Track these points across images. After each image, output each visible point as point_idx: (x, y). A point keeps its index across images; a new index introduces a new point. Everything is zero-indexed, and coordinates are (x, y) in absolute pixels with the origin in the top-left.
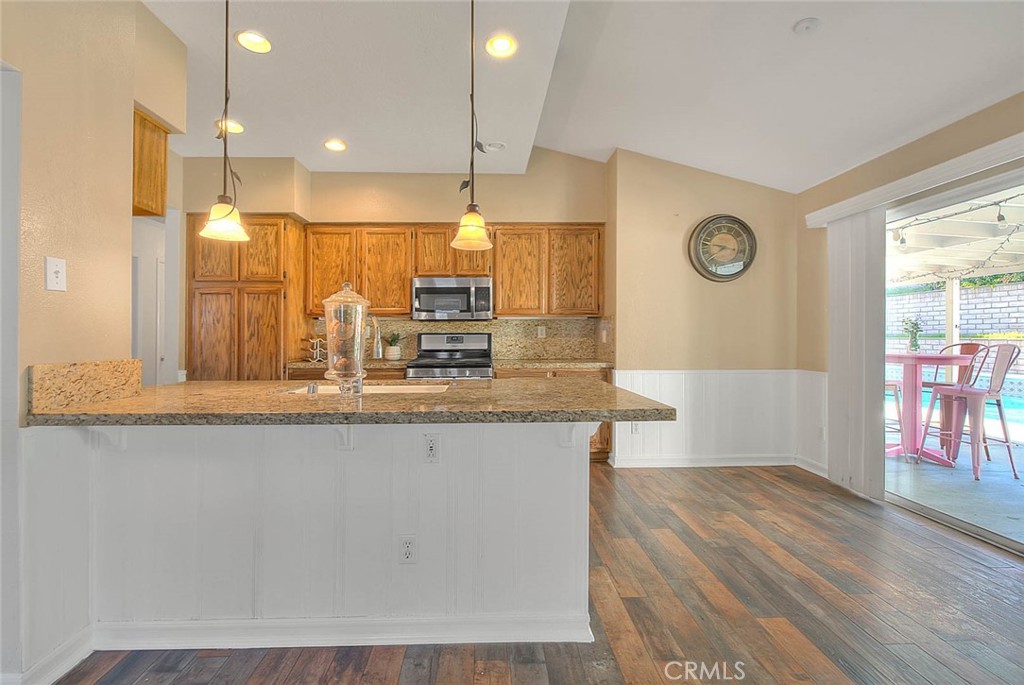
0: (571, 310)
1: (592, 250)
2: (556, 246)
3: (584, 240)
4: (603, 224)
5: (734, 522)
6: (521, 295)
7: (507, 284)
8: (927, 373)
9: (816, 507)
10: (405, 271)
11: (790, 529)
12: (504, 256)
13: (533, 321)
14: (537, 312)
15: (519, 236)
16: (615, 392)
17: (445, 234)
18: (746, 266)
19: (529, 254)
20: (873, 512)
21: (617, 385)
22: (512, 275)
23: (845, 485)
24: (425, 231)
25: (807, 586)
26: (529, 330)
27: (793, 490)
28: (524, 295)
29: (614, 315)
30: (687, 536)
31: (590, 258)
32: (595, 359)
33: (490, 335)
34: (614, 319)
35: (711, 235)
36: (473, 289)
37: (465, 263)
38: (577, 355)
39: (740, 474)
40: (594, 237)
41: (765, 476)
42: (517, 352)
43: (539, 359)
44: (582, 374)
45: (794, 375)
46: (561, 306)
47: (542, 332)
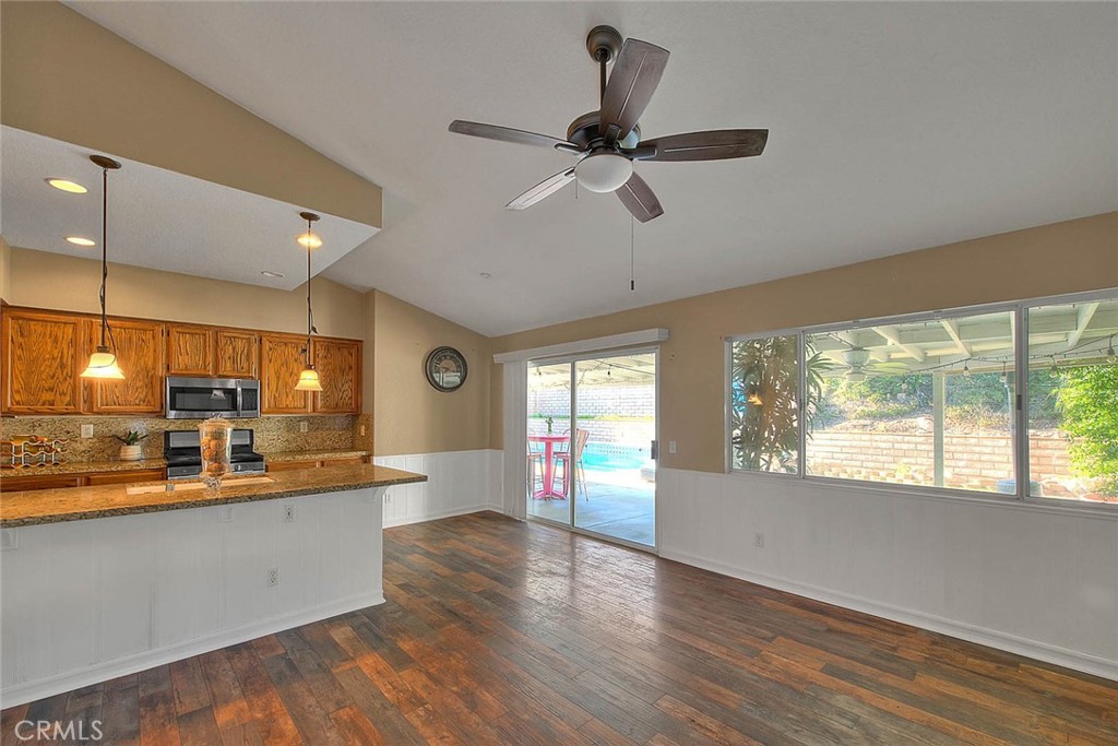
0: (335, 409)
1: (353, 360)
2: (321, 355)
3: (346, 353)
4: (361, 341)
5: (454, 544)
6: (287, 396)
7: (274, 384)
8: (556, 447)
9: (494, 528)
10: (154, 369)
11: (480, 539)
12: (270, 361)
13: (295, 418)
14: (303, 410)
15: (286, 344)
16: (373, 471)
17: (205, 335)
18: (462, 382)
19: (296, 360)
20: (520, 525)
21: (375, 464)
22: (278, 378)
23: (511, 515)
24: (179, 330)
25: (484, 560)
26: (291, 426)
27: (485, 523)
28: (290, 397)
29: (373, 415)
30: (428, 554)
31: (351, 368)
32: (353, 449)
33: (251, 431)
34: (373, 418)
35: (440, 360)
36: (239, 389)
37: (228, 364)
38: (337, 446)
39: (457, 519)
40: (354, 351)
41: (472, 518)
42: (280, 445)
43: (302, 451)
44: (346, 462)
45: (488, 452)
46: (324, 406)
47: (304, 428)
